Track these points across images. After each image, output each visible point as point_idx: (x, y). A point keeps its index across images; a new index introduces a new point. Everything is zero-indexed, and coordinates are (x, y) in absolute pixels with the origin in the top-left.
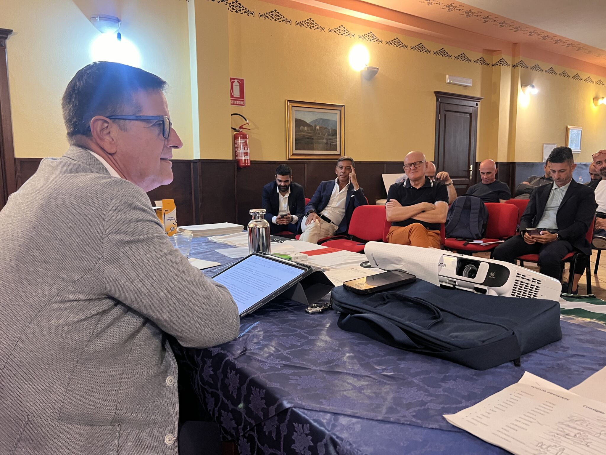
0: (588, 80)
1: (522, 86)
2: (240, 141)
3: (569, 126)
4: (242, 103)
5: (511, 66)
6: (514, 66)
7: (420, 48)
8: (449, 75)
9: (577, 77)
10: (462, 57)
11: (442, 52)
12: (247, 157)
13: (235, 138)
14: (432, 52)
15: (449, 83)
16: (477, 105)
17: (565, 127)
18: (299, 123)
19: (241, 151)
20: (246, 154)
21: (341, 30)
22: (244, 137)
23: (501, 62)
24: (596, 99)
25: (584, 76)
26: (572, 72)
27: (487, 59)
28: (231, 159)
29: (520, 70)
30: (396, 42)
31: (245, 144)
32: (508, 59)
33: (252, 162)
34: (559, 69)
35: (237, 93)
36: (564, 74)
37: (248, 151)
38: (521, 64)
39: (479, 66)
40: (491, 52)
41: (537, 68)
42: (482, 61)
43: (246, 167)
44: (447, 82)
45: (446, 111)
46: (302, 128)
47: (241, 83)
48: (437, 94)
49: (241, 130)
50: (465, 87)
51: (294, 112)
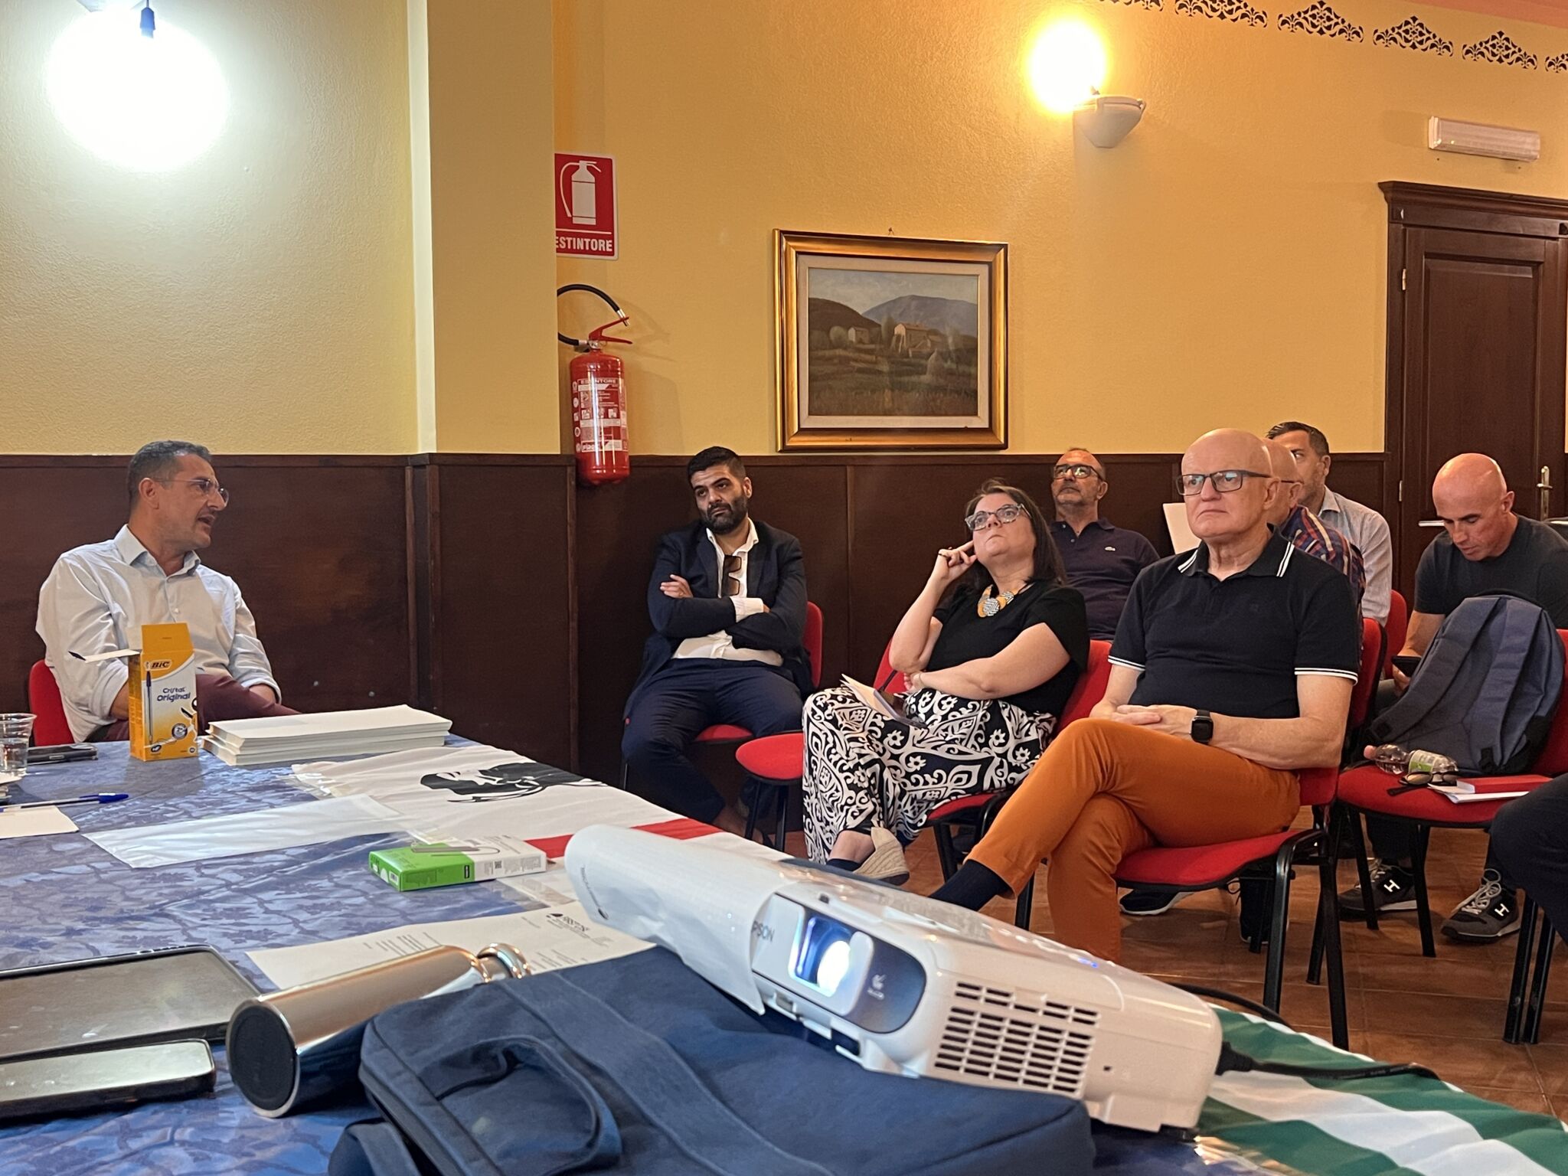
2: (593, 386)
7: (1319, 19)
8: (1441, 120)
10: (1501, 48)
11: (1413, 34)
12: (614, 445)
13: (574, 373)
14: (1368, 36)
15: (1441, 149)
16: (1563, 229)
18: (824, 314)
19: (595, 422)
20: (612, 433)
22: (609, 369)
28: (556, 451)
30: (1220, 2)
31: (611, 397)
33: (632, 461)
35: (584, 209)
37: (624, 422)
44: (1434, 143)
45: (1428, 255)
46: (836, 331)
47: (603, 171)
48: (1398, 194)
49: (595, 345)
50: (1510, 160)
51: (804, 268)
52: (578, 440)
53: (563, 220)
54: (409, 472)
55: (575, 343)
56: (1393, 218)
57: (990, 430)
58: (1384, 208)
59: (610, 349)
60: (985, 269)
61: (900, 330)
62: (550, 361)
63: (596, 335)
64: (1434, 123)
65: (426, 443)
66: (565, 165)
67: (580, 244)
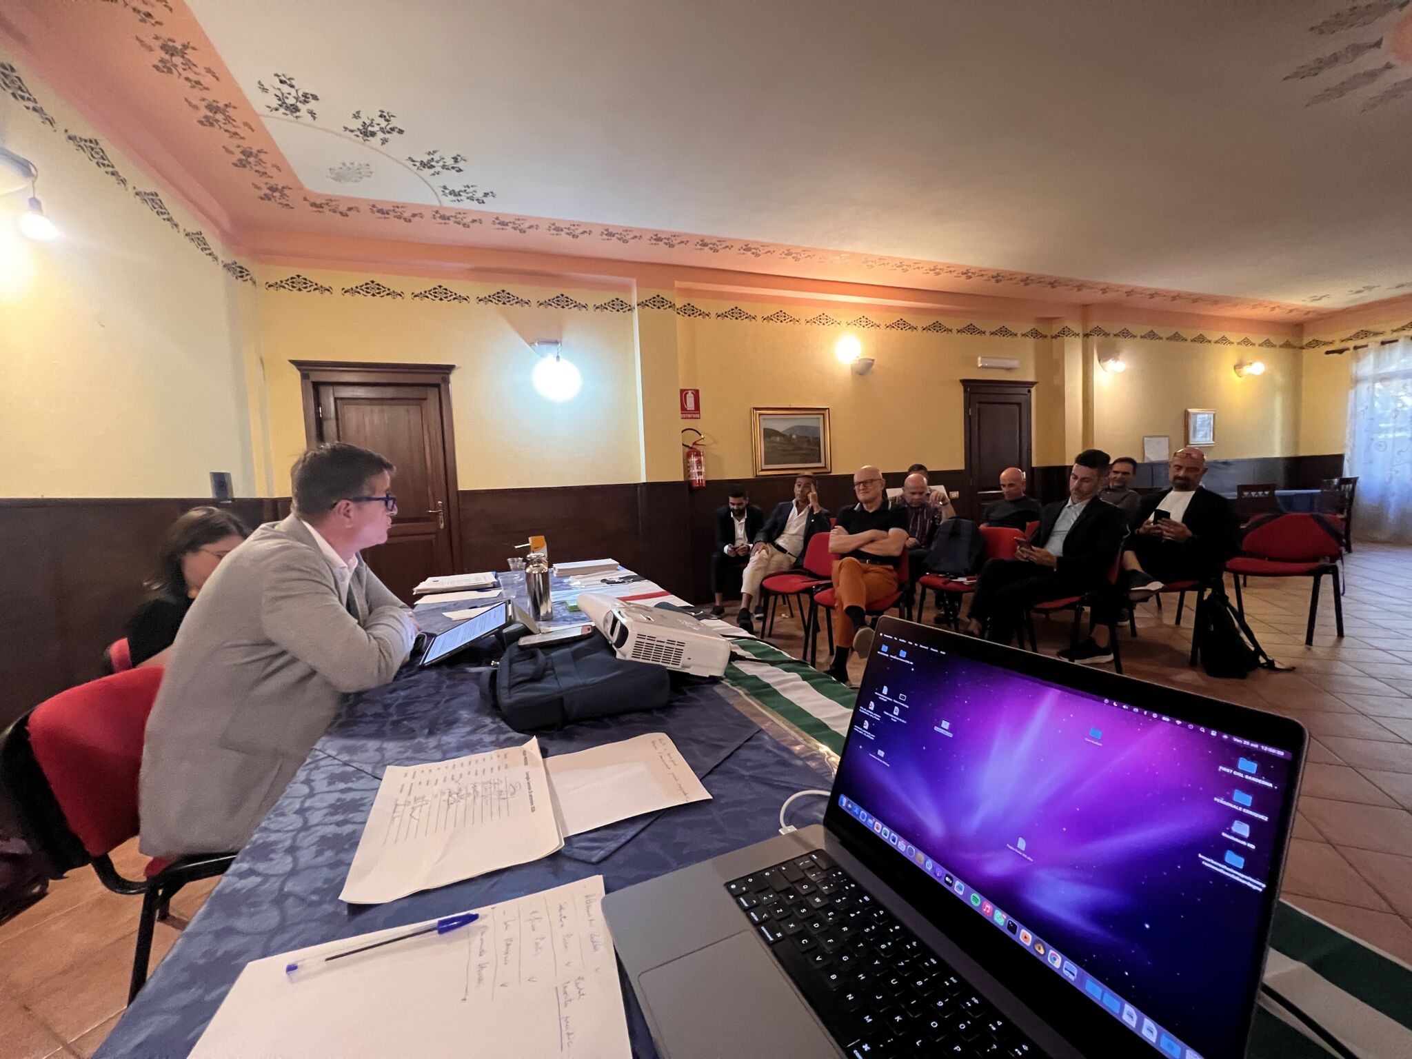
0: (1224, 340)
1: (1099, 361)
2: (694, 459)
3: (1190, 410)
4: (697, 416)
5: (1081, 335)
6: (1086, 335)
7: (937, 327)
8: (982, 358)
9: (1201, 339)
10: (1004, 332)
11: (971, 329)
12: (702, 477)
13: (688, 456)
14: (955, 331)
15: (982, 367)
16: (1029, 391)
17: (1184, 410)
18: (769, 433)
19: (695, 470)
20: (700, 473)
21: (821, 320)
22: (698, 454)
23: (1064, 332)
24: (1238, 366)
25: (1214, 335)
26: (1190, 334)
27: (1042, 329)
28: (682, 480)
29: (1095, 340)
30: (902, 325)
31: (699, 462)
32: (1076, 327)
33: (707, 482)
34: (1164, 332)
35: (690, 405)
36: (1176, 337)
37: (703, 470)
38: (1099, 331)
39: (1030, 341)
40: (1049, 320)
41: (1126, 334)
42: (1035, 334)
43: (700, 488)
44: (980, 365)
45: (980, 403)
46: (773, 438)
47: (696, 394)
48: (965, 383)
49: (694, 446)
50: (1009, 369)
51: (762, 420)
52: (689, 476)
53: (683, 409)
54: (639, 488)
55: (688, 446)
56: (965, 391)
57: (825, 467)
58: (961, 388)
59: (699, 448)
60: (822, 416)
61: (794, 436)
62: (680, 452)
63: (695, 444)
64: (979, 359)
65: (643, 480)
66: (683, 393)
67: (689, 416)
